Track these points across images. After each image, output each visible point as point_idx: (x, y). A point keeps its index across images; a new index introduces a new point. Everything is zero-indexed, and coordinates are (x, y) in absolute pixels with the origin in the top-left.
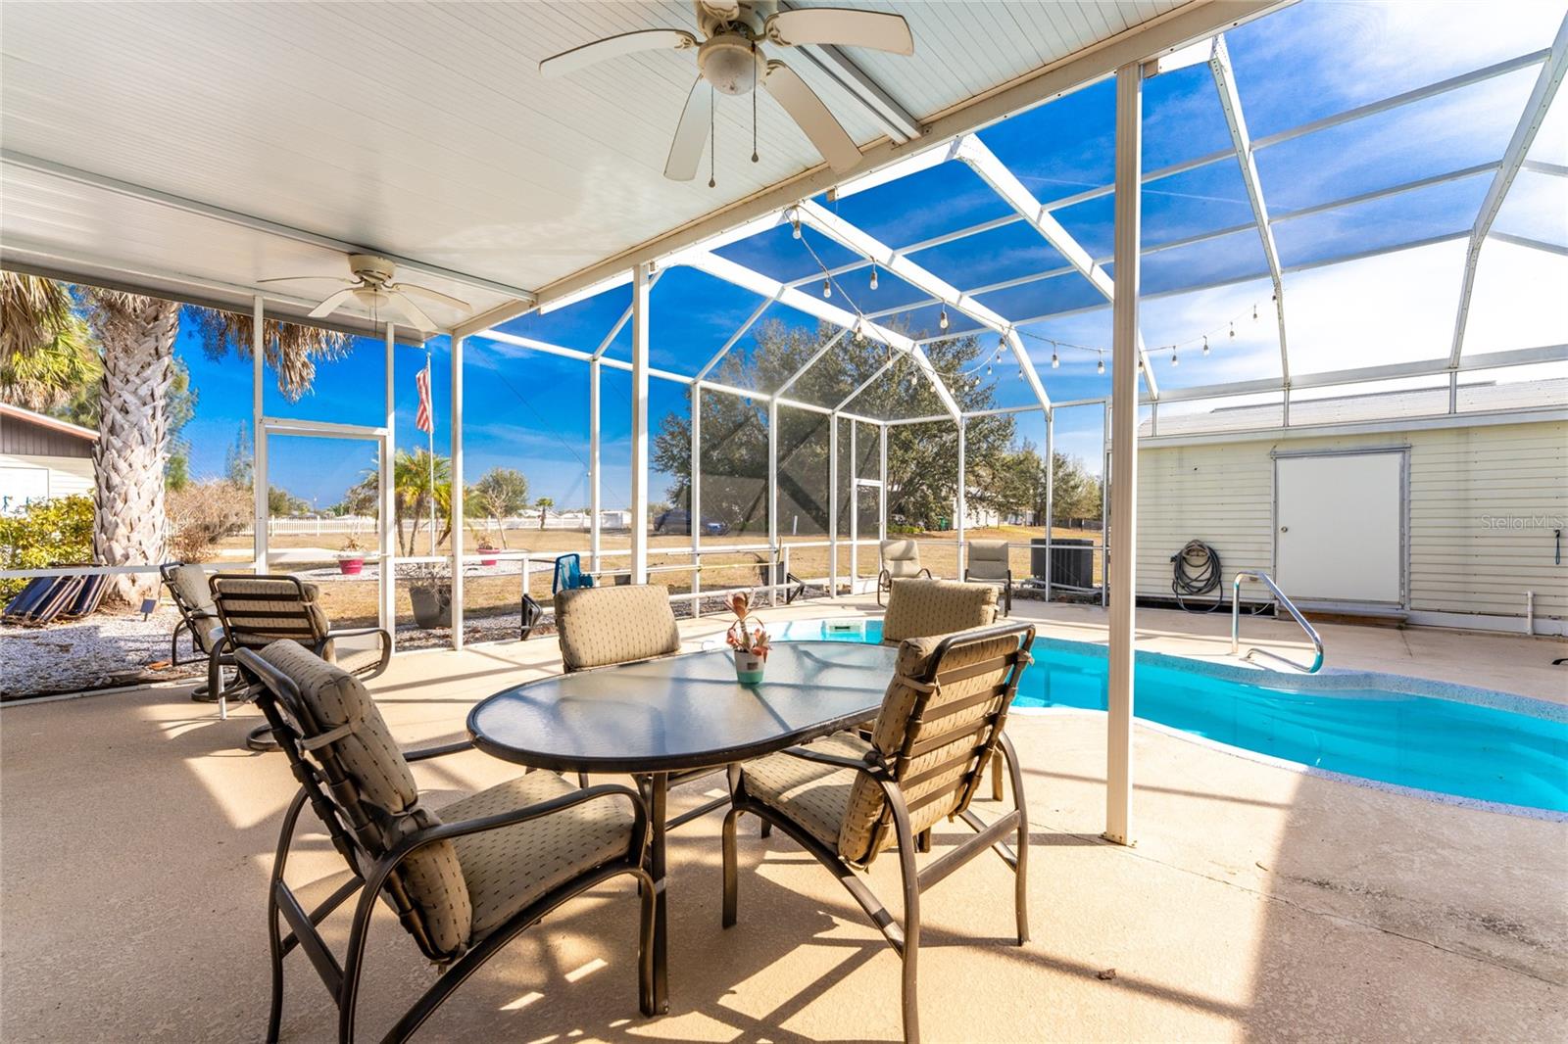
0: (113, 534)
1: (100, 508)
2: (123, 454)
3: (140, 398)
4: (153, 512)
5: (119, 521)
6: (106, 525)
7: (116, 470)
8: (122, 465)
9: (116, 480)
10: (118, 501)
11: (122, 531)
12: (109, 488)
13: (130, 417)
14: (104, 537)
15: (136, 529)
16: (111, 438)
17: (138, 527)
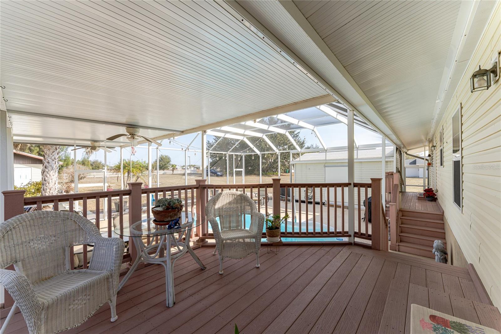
0: (46, 191)
1: (43, 185)
2: (48, 173)
3: (52, 159)
4: (55, 186)
5: (47, 188)
6: (44, 189)
7: (46, 176)
8: (48, 175)
9: (46, 179)
10: (47, 184)
11: (48, 190)
12: (45, 181)
13: (50, 164)
14: (44, 192)
15: (51, 190)
16: (45, 169)
17: (52, 189)
